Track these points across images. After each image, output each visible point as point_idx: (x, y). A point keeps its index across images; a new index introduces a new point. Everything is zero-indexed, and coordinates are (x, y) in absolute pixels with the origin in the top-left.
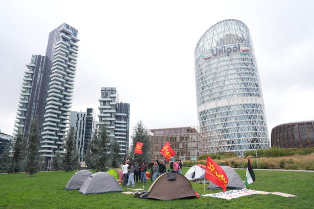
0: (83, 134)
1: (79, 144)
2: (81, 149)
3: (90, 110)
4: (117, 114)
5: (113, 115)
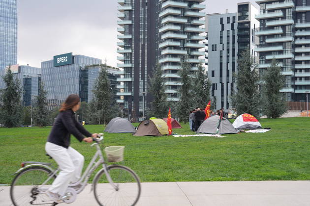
0: (234, 55)
1: (228, 75)
2: (232, 85)
3: (244, 8)
4: (298, 9)
5: (289, 13)
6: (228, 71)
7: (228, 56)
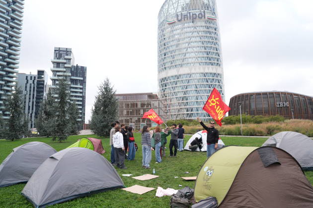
0: (33, 98)
1: (29, 109)
2: (31, 114)
3: (41, 73)
4: (72, 78)
5: (68, 79)
6: (29, 107)
7: (30, 98)
